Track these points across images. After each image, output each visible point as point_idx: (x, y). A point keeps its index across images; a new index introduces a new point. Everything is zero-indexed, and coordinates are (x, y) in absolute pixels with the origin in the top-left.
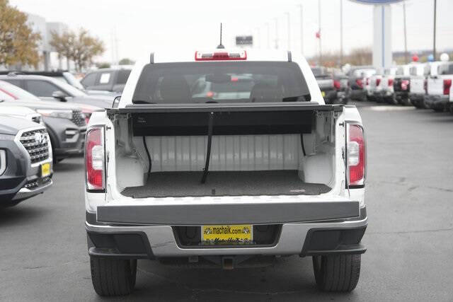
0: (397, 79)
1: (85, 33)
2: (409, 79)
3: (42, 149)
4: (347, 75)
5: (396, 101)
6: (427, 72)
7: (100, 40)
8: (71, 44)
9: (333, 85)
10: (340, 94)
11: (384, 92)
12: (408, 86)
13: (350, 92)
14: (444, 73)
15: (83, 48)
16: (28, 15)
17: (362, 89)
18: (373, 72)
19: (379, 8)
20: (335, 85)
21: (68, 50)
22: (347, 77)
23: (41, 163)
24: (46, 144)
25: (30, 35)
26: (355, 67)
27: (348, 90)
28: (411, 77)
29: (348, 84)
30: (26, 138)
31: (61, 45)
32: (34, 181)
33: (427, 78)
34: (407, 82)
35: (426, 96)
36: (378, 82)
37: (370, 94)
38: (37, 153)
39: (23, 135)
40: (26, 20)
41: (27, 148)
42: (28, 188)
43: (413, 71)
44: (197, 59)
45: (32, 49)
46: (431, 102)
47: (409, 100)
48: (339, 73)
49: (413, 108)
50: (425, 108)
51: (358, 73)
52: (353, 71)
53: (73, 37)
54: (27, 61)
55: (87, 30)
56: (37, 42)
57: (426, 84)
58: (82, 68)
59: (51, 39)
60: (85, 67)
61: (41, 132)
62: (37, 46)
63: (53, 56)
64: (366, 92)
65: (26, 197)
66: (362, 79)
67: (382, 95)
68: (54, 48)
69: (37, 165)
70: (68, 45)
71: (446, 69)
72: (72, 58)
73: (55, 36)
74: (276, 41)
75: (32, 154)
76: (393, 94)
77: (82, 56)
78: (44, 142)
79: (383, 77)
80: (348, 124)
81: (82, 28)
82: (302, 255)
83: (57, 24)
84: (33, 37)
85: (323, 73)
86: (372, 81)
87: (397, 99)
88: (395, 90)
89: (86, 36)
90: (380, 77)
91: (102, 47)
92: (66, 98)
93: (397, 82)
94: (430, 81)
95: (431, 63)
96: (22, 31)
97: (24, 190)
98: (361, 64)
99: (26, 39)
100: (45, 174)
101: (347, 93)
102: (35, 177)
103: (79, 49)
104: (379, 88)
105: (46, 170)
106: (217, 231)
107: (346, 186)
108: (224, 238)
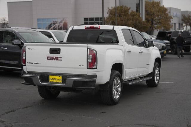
25: (168, 17)
106: (53, 79)
107: (88, 68)
108: (55, 81)
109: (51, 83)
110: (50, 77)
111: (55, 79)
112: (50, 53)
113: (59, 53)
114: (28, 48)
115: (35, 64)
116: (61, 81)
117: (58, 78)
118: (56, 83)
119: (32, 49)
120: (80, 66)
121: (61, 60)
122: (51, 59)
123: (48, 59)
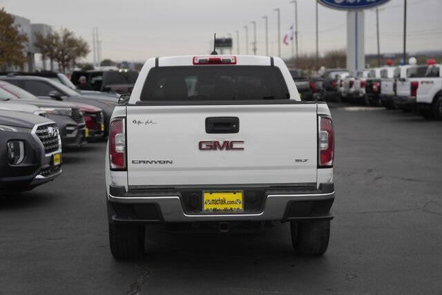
0: (368, 81)
1: (69, 34)
2: (379, 81)
3: (54, 141)
4: (322, 77)
5: (368, 102)
6: (397, 75)
7: (84, 42)
8: (55, 45)
9: (308, 86)
10: (315, 94)
11: (357, 93)
12: (379, 88)
13: (325, 94)
14: (412, 76)
15: (67, 49)
16: (15, 17)
17: (336, 90)
18: (347, 74)
19: (353, 14)
20: (311, 87)
21: (52, 51)
22: (322, 79)
23: (53, 153)
24: (57, 137)
25: (16, 37)
26: (329, 70)
27: (323, 91)
28: (382, 79)
29: (323, 86)
30: (41, 131)
31: (45, 47)
32: (47, 169)
33: (396, 81)
34: (378, 84)
35: (395, 98)
36: (351, 84)
37: (343, 95)
38: (50, 144)
39: (38, 129)
40: (13, 22)
41: (42, 140)
42: (43, 175)
43: (384, 74)
44: (194, 64)
45: (19, 50)
46: (399, 102)
47: (380, 101)
48: (315, 75)
49: (384, 108)
50: (394, 109)
51: (333, 75)
52: (328, 73)
53: (57, 38)
54: (14, 63)
55: (70, 31)
56: (23, 44)
57: (395, 86)
58: (66, 69)
59: (35, 40)
60: (68, 68)
61: (52, 126)
62: (23, 47)
63: (37, 57)
64: (340, 93)
65: (41, 182)
66: (336, 80)
67: (355, 96)
68: (38, 49)
69: (50, 155)
70: (51, 46)
71: (415, 72)
72: (56, 59)
73: (39, 37)
74: (255, 43)
75: (46, 145)
76: (364, 95)
77: (66, 57)
78: (55, 135)
79: (356, 79)
80: (319, 117)
81: (66, 30)
82: (283, 221)
83: (41, 26)
84: (19, 39)
85: (299, 75)
86: (345, 83)
87: (369, 100)
88: (367, 91)
89: (70, 37)
90: (353, 79)
91: (86, 48)
92: (62, 97)
93: (368, 84)
94: (399, 83)
95: (400, 67)
96: (9, 32)
97: (39, 176)
98: (335, 67)
99: (12, 41)
100: (57, 163)
101: (322, 94)
102: (47, 166)
103: (62, 51)
104: (353, 90)
105: (57, 160)
106: (215, 202)
107: (319, 167)
108: (221, 207)
109: (208, 212)
110: (207, 197)
111: (223, 202)
112: (209, 131)
113: (236, 130)
114: (135, 122)
115: (158, 165)
116: (240, 206)
117: (229, 197)
118: (226, 211)
119: (147, 122)
120: (297, 161)
121: (242, 149)
122: (211, 149)
123: (200, 148)
